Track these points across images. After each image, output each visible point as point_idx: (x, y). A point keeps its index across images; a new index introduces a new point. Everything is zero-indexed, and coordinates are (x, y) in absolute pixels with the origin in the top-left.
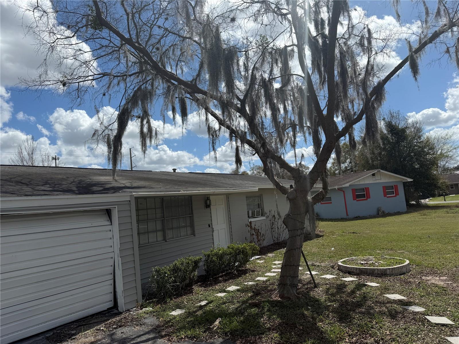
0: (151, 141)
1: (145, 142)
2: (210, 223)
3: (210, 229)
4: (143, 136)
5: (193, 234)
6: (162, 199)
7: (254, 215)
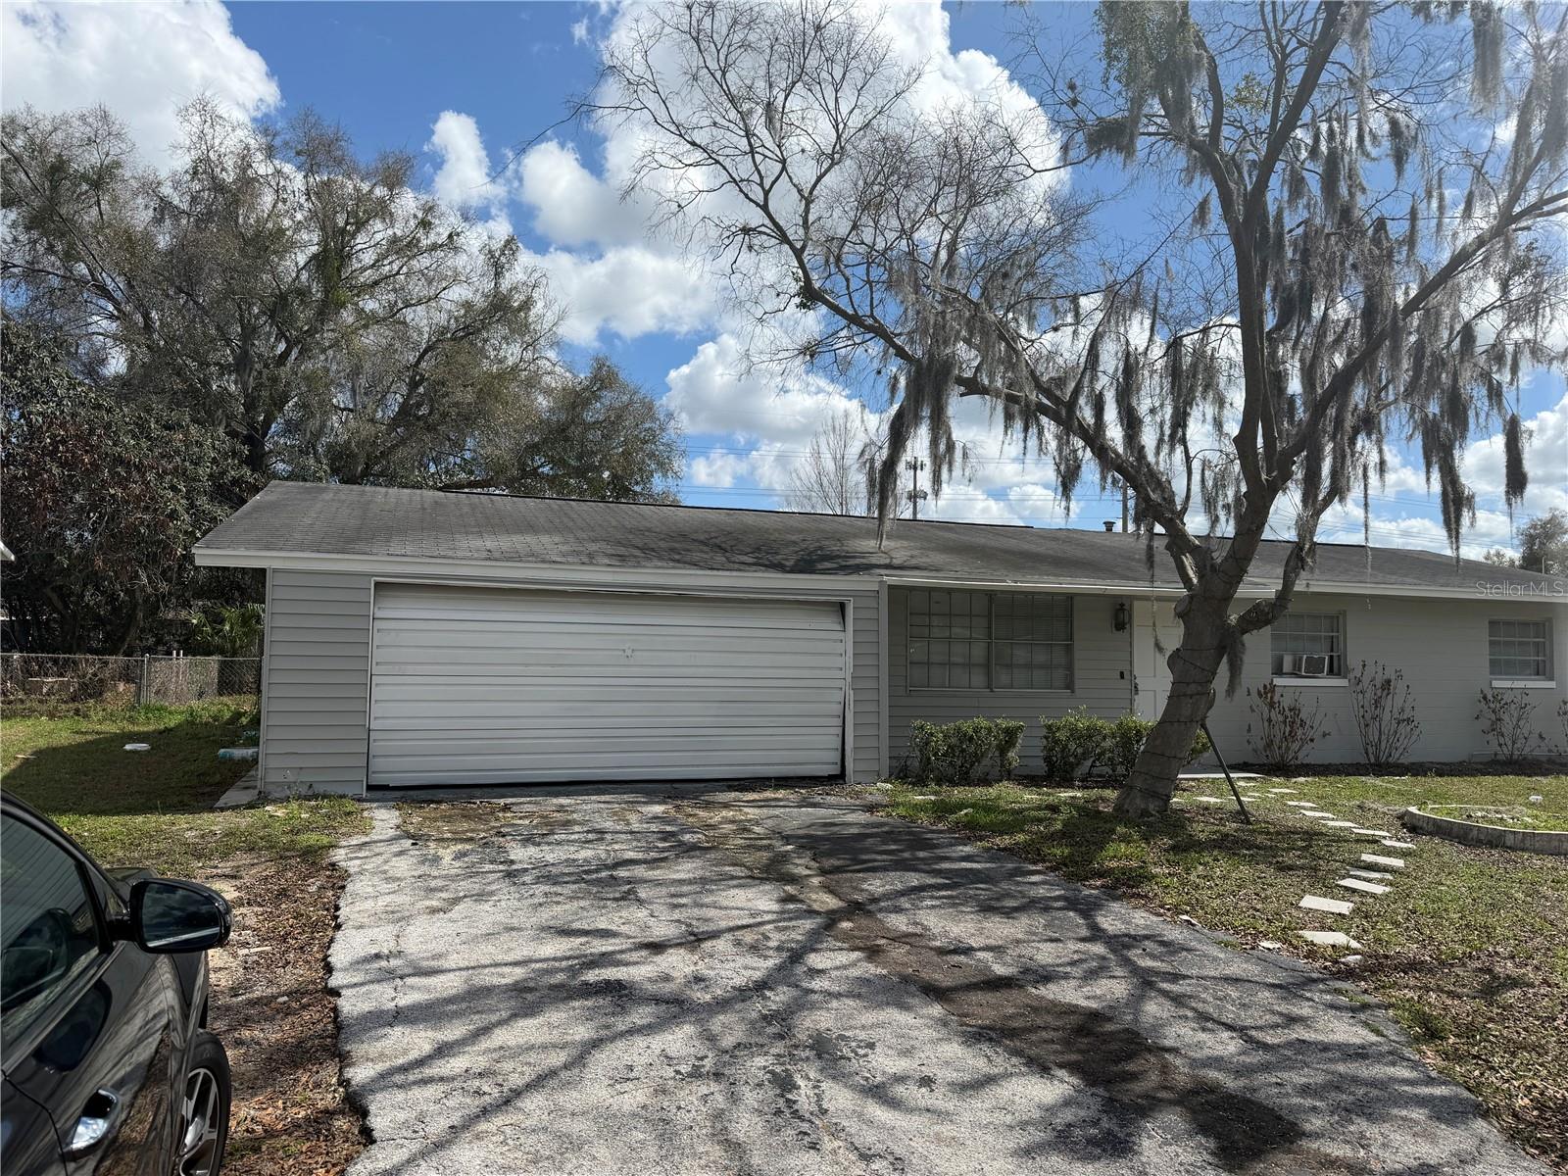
0: (950, 470)
1: (939, 471)
2: (1125, 668)
3: (1125, 684)
4: (938, 461)
5: (1070, 685)
6: (990, 595)
7: (1300, 670)
